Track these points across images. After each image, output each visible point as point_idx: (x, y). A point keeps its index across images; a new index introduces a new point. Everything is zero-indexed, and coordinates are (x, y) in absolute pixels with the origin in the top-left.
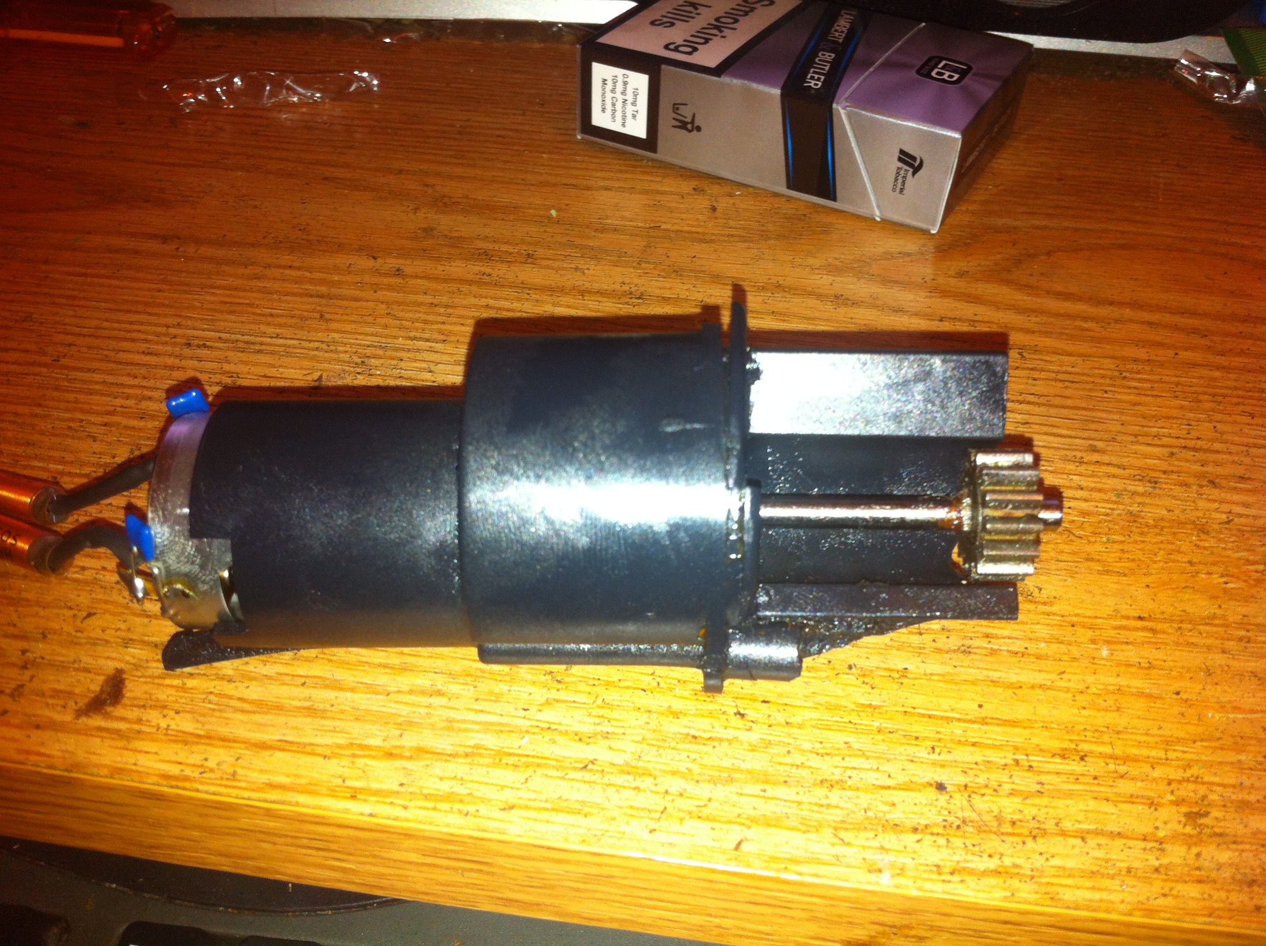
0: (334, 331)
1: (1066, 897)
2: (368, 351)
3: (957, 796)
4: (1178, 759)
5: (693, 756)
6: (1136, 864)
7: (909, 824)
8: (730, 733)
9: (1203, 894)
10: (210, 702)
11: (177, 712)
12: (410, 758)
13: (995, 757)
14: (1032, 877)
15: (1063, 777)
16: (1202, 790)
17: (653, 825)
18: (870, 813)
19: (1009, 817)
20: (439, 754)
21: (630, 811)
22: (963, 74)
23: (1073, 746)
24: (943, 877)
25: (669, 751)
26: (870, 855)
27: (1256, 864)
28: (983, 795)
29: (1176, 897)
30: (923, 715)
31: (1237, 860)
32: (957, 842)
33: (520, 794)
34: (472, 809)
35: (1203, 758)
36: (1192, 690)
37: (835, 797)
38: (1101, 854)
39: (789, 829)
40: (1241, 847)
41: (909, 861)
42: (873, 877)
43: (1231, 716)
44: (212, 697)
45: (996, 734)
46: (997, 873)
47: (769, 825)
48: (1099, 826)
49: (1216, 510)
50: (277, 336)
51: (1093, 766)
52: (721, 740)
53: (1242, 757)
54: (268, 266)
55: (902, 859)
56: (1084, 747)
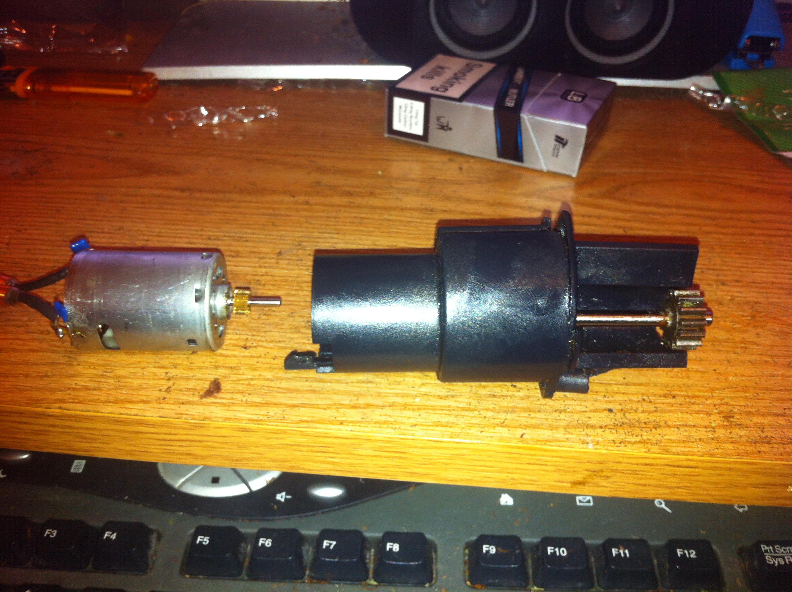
0: (281, 230)
1: (673, 451)
2: (301, 239)
3: (619, 414)
4: (718, 396)
5: (494, 403)
6: (702, 437)
7: (598, 425)
8: (510, 393)
9: (734, 447)
10: (264, 390)
11: (250, 394)
12: (364, 408)
13: (634, 398)
14: (657, 444)
15: (665, 405)
16: (730, 408)
17: (481, 430)
18: (580, 422)
19: (643, 421)
20: (377, 406)
21: (469, 425)
22: (584, 97)
23: (669, 392)
24: (617, 445)
25: (483, 401)
26: (582, 438)
27: (757, 435)
28: (630, 413)
29: (721, 449)
30: (598, 383)
31: (748, 434)
32: (622, 431)
33: (418, 420)
34: (397, 426)
35: (729, 395)
36: (721, 369)
37: (562, 416)
38: (686, 434)
39: (543, 429)
40: (750, 429)
41: (600, 439)
42: (585, 446)
43: (740, 378)
44: (264, 388)
45: (633, 389)
46: (640, 442)
47: (535, 428)
48: (685, 423)
49: (726, 295)
50: (254, 234)
51: (678, 400)
52: (506, 396)
53: (747, 394)
54: (239, 202)
55: (597, 439)
56: (674, 393)
